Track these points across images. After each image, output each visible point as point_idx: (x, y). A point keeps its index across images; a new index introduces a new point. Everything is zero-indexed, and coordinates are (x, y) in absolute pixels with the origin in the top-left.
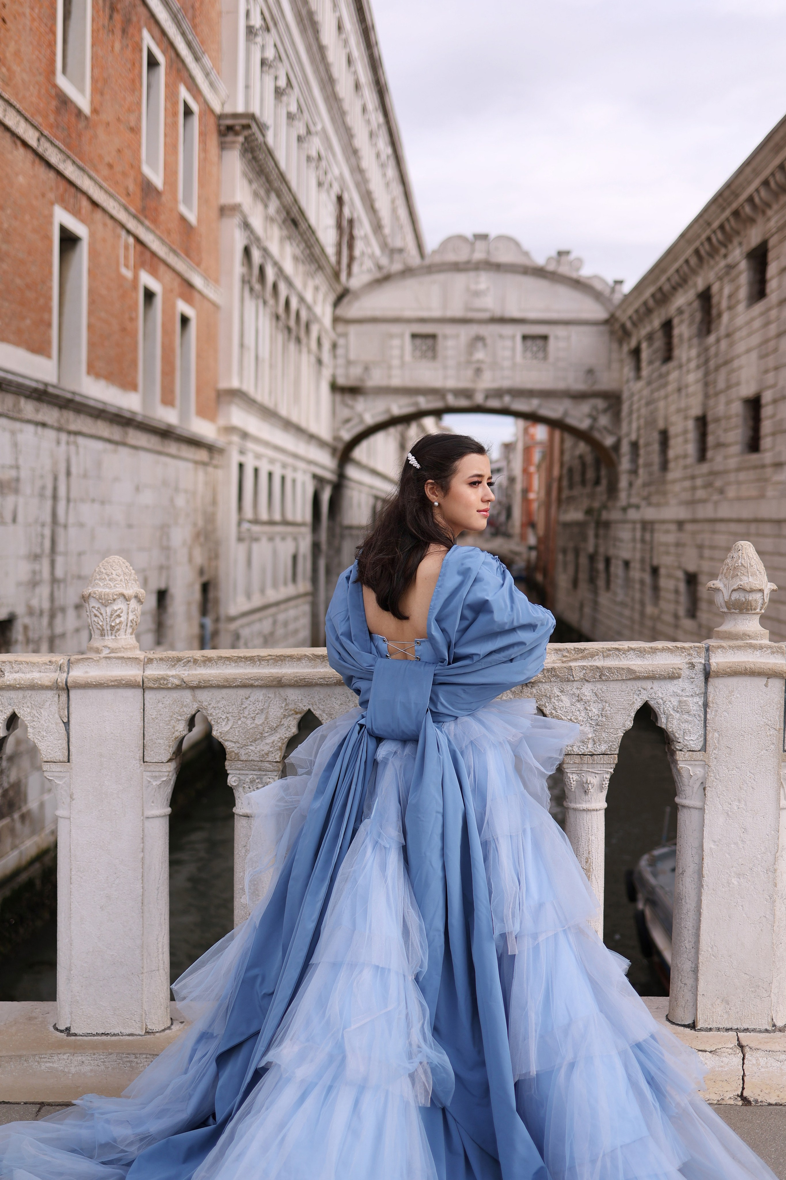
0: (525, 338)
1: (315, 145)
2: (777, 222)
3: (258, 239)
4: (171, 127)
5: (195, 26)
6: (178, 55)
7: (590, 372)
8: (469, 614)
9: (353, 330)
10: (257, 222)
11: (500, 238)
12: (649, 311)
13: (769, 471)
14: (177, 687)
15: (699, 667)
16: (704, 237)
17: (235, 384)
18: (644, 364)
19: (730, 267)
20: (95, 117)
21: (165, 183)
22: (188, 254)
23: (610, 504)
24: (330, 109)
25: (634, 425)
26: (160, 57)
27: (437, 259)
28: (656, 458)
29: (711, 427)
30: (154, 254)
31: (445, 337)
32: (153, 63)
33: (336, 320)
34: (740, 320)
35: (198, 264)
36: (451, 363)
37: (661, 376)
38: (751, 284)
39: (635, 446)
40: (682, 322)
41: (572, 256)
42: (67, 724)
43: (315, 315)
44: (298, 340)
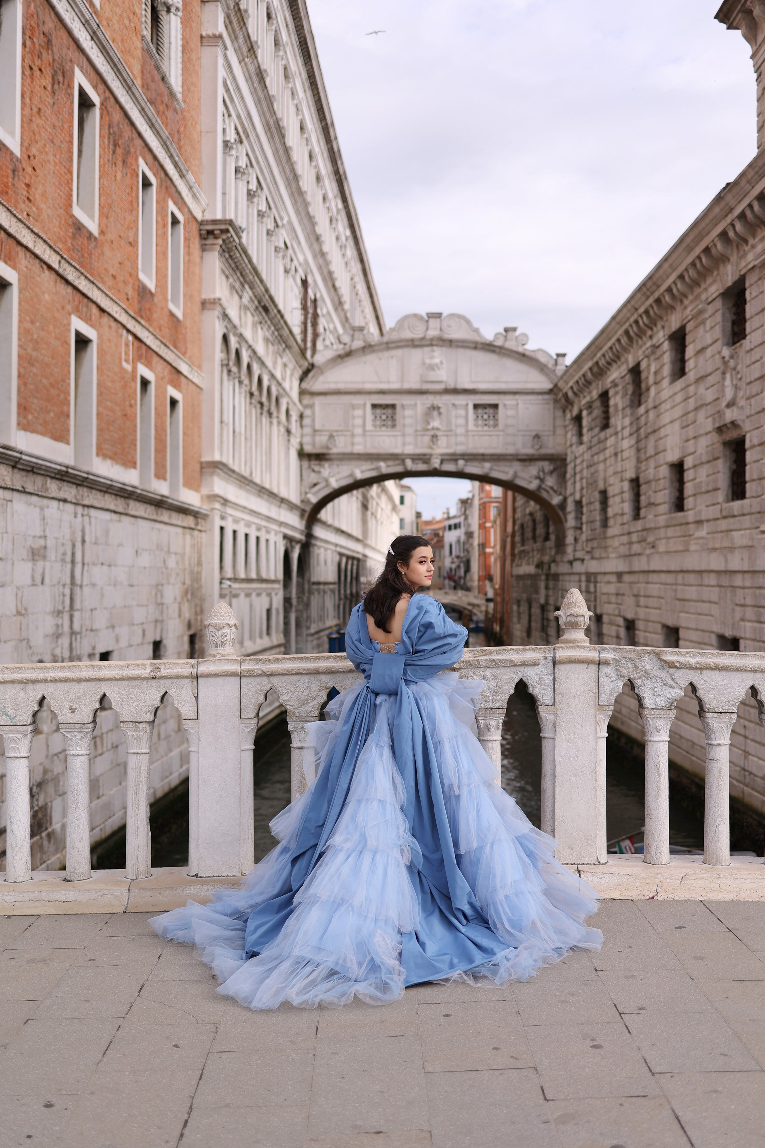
0: (476, 406)
1: (283, 235)
2: (691, 311)
3: (235, 327)
4: (162, 236)
5: (180, 148)
6: (167, 174)
7: (537, 437)
8: (422, 629)
9: (318, 401)
10: (233, 313)
11: (452, 316)
12: (588, 383)
13: (692, 526)
14: (259, 675)
15: (550, 659)
16: (632, 320)
17: (217, 457)
18: (585, 430)
19: (656, 347)
20: (102, 238)
21: (156, 286)
22: (175, 347)
23: (558, 558)
24: (295, 203)
25: (578, 486)
26: (153, 179)
27: (395, 336)
28: (597, 516)
29: (643, 488)
30: (149, 347)
31: (403, 406)
32: (147, 184)
33: (302, 393)
34: (665, 394)
35: (184, 354)
36: (409, 430)
37: (600, 442)
38: (673, 363)
39: (579, 504)
40: (617, 393)
41: (517, 333)
42: (197, 698)
43: (284, 389)
44: (270, 414)
